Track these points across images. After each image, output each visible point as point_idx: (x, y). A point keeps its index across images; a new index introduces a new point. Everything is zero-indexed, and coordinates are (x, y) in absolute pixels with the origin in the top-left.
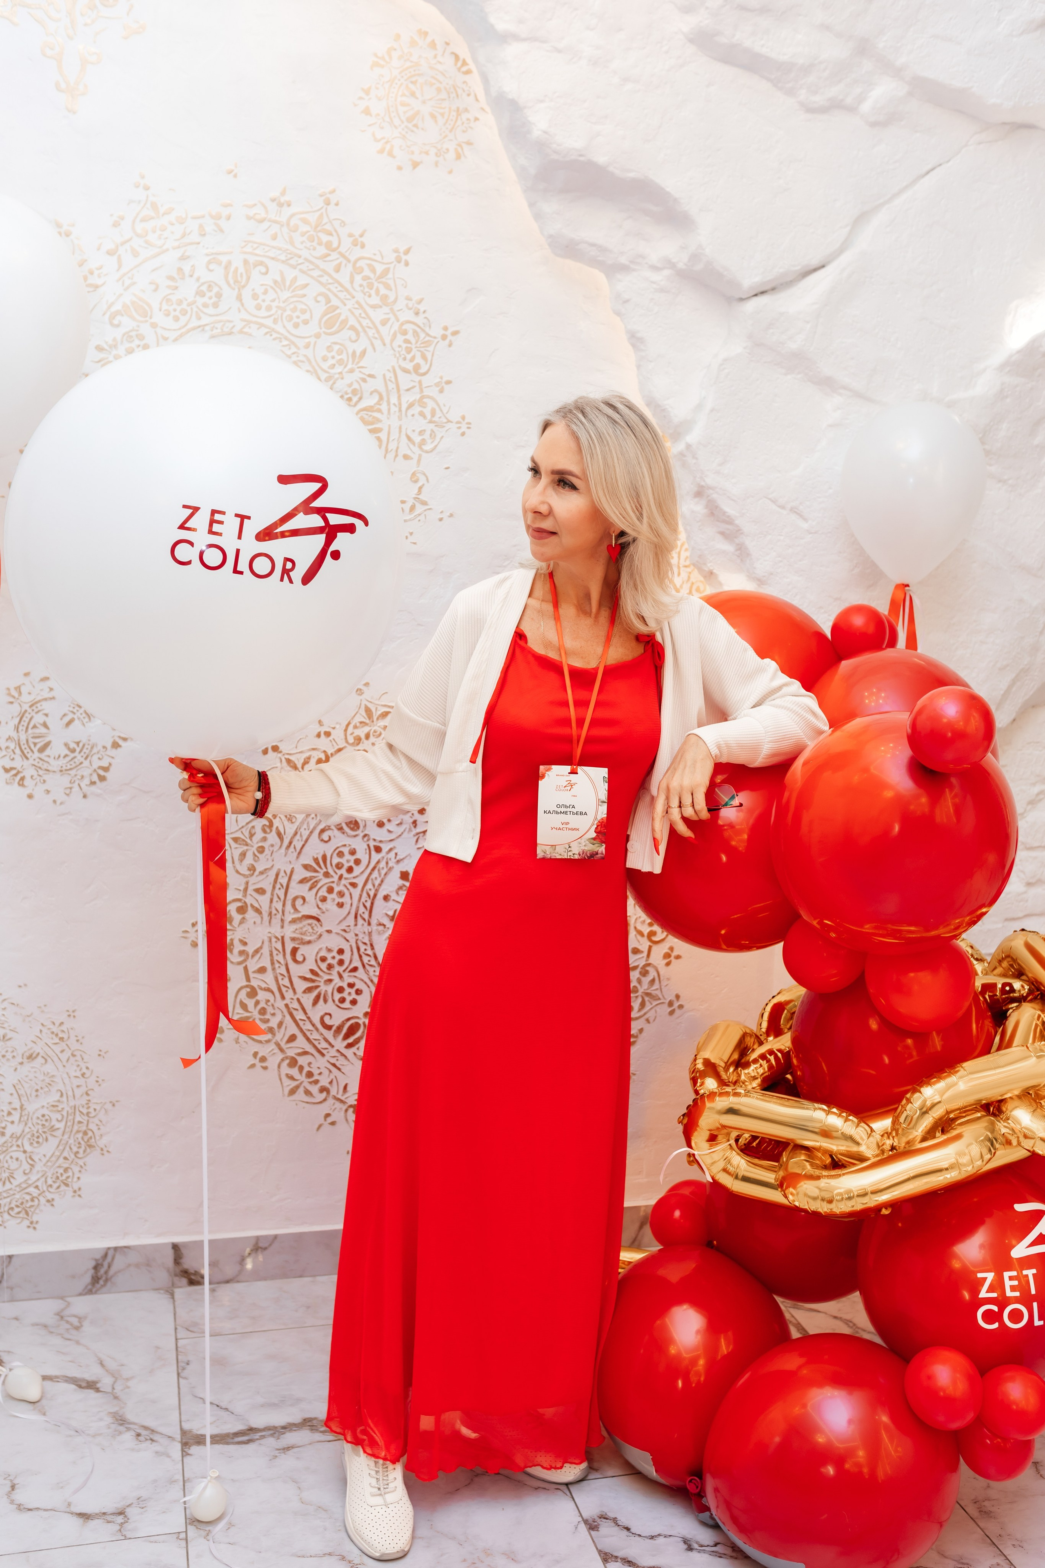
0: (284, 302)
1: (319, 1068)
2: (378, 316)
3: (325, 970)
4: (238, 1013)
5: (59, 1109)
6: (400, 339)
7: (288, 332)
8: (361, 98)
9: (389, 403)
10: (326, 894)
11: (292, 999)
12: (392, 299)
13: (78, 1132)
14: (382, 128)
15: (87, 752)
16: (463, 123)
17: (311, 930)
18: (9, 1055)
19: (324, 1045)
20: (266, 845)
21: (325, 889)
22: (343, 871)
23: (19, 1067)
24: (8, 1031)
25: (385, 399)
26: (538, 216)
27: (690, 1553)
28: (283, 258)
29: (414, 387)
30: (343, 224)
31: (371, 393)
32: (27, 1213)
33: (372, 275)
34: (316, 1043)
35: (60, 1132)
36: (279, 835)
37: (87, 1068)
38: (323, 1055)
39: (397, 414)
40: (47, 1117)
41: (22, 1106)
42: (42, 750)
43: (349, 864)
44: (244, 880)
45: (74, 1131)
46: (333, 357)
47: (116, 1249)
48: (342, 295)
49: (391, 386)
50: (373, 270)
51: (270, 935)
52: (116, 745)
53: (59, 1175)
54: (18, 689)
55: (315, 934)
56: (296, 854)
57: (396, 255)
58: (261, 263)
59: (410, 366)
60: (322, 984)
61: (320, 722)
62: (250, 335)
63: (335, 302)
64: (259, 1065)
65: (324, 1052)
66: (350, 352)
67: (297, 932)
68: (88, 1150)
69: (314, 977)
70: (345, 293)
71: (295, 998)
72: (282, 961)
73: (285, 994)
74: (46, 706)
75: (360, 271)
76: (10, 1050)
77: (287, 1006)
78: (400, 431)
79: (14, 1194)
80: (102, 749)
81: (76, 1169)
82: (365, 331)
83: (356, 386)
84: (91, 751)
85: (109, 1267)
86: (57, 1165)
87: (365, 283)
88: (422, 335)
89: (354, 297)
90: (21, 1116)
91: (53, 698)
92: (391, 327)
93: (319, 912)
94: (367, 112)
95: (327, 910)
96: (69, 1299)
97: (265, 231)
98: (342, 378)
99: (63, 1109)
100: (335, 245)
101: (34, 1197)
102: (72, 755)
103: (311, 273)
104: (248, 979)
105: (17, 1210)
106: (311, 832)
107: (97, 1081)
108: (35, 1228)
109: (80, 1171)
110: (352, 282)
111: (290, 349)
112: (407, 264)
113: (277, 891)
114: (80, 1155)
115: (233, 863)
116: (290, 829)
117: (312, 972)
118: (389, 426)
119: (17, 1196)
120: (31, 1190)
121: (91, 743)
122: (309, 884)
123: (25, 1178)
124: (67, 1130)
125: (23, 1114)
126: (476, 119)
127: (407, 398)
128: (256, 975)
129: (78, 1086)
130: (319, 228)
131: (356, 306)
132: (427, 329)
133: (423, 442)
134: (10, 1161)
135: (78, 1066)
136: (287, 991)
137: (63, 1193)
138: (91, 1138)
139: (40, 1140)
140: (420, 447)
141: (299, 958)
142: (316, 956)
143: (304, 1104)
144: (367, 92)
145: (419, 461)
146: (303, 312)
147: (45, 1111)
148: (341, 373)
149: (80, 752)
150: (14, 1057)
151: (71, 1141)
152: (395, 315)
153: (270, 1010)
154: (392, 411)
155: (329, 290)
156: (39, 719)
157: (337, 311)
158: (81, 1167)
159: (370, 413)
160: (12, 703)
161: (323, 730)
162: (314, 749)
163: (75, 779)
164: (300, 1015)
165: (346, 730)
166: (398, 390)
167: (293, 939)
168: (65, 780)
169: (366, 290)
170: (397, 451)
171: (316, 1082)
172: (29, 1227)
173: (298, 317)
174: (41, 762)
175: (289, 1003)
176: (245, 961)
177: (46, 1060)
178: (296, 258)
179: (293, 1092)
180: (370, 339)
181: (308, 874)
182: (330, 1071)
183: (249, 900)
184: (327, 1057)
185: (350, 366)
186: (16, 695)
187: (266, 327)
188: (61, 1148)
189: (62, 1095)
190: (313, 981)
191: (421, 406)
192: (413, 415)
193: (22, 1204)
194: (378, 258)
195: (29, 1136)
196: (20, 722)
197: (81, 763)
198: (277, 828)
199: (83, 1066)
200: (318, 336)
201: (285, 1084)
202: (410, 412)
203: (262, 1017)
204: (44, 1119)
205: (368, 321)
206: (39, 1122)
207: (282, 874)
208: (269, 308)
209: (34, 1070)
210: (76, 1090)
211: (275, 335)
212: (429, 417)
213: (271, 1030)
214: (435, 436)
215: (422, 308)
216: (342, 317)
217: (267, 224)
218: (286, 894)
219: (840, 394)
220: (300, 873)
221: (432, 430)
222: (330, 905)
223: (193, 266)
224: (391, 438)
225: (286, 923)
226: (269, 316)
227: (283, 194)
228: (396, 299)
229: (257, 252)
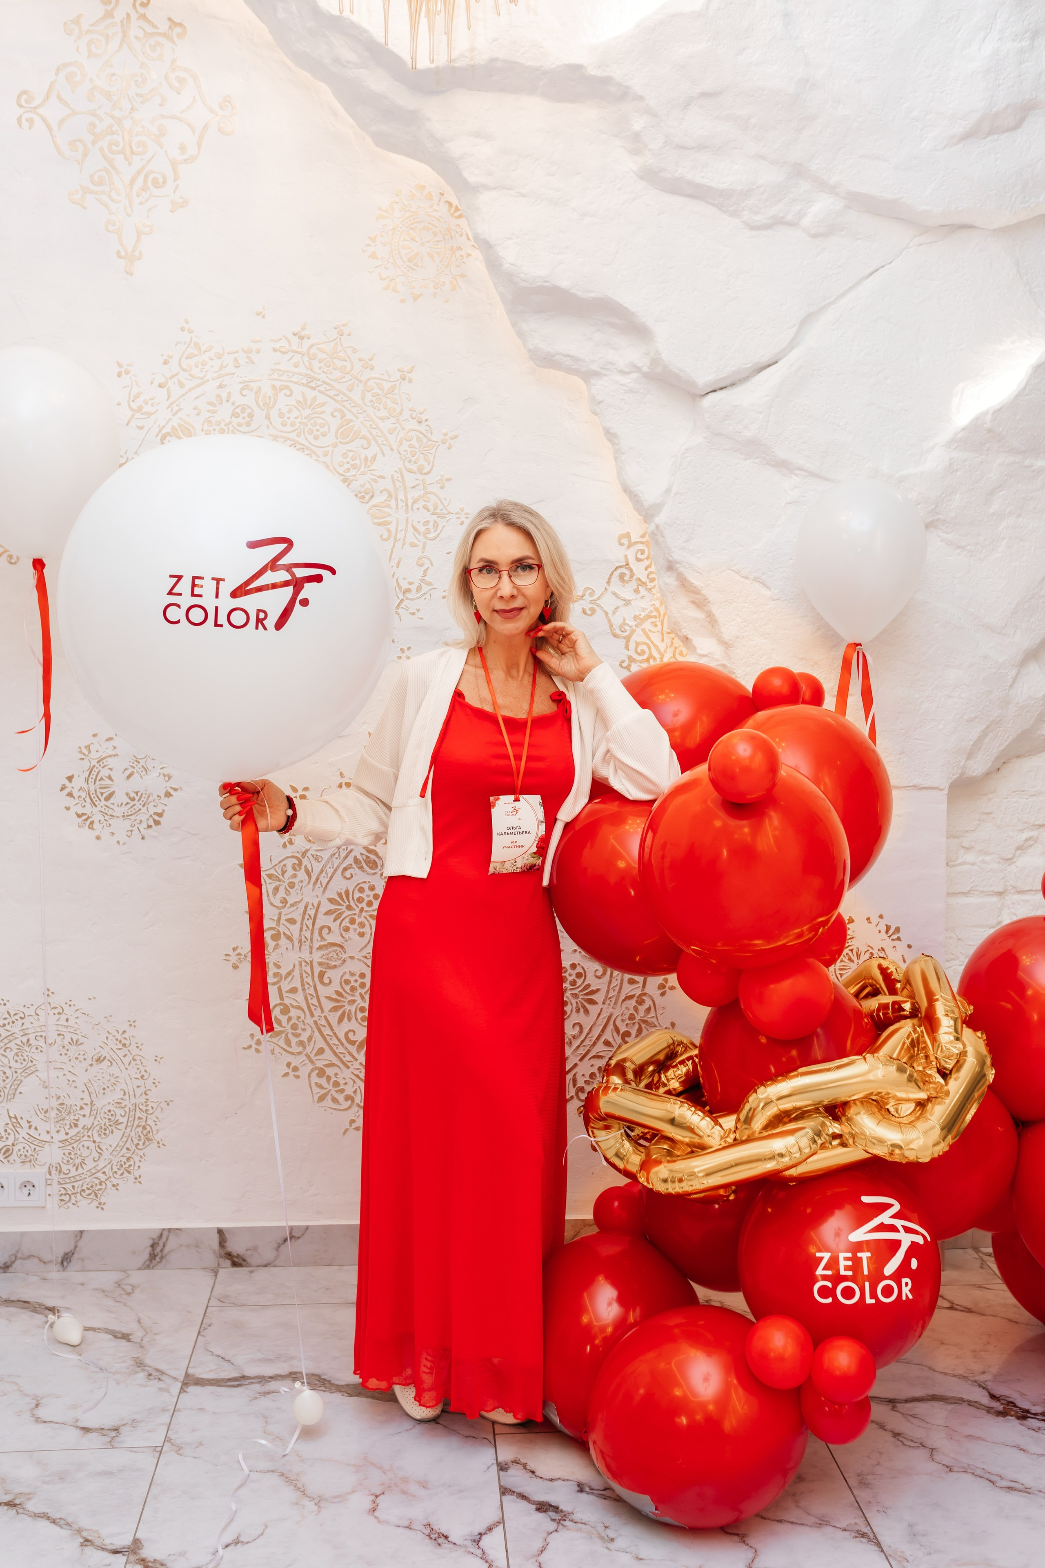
0: (306, 418)
1: (344, 1078)
2: (385, 426)
3: (349, 992)
5: (123, 1106)
6: (406, 444)
7: (310, 443)
8: (368, 245)
9: (397, 500)
10: (348, 925)
11: (320, 1016)
12: (398, 411)
13: (138, 1126)
14: (387, 268)
15: (145, 800)
16: (457, 260)
17: (335, 956)
18: (81, 1058)
19: (348, 1058)
20: (296, 881)
21: (347, 920)
22: (364, 905)
23: (89, 1068)
24: (80, 1037)
25: (394, 496)
26: (520, 334)
27: (580, 1494)
28: (304, 382)
29: (418, 485)
30: (355, 351)
31: (381, 492)
32: (97, 1196)
33: (380, 393)
34: (341, 1056)
35: (124, 1125)
36: (308, 872)
37: (146, 1071)
38: (348, 1067)
39: (404, 508)
40: (112, 1113)
41: (92, 1102)
42: (107, 799)
43: (369, 899)
44: (277, 911)
45: (135, 1126)
46: (348, 463)
47: (169, 1230)
48: (354, 410)
49: (399, 484)
50: (380, 387)
51: (300, 960)
52: (168, 795)
53: (123, 1163)
54: (88, 747)
55: (340, 959)
56: (322, 889)
57: (400, 374)
58: (287, 387)
59: (414, 467)
60: (346, 1004)
61: (341, 774)
63: (349, 416)
64: (291, 1074)
65: (349, 1064)
66: (363, 457)
67: (324, 957)
68: (147, 1143)
69: (339, 998)
70: (358, 408)
71: (322, 1015)
72: (311, 984)
73: (314, 1012)
74: (111, 762)
75: (370, 389)
76: (82, 1053)
77: (315, 1022)
78: (407, 522)
79: (85, 1178)
80: (157, 798)
81: (137, 1159)
82: (375, 440)
83: (368, 486)
84: (147, 800)
85: (164, 1246)
86: (121, 1154)
87: (374, 399)
88: (425, 440)
89: (365, 411)
90: (91, 1111)
91: (117, 755)
92: (398, 435)
93: (342, 940)
94: (373, 256)
95: (350, 939)
96: (129, 1272)
97: (289, 360)
98: (356, 480)
99: (126, 1105)
100: (348, 369)
101: (102, 1182)
102: (132, 803)
103: (328, 393)
104: (281, 998)
105: (88, 1192)
106: (335, 870)
107: (154, 1083)
108: (102, 1209)
109: (140, 1161)
110: (363, 399)
112: (410, 381)
113: (306, 921)
114: (140, 1147)
115: (268, 896)
116: (317, 867)
117: (338, 993)
118: (397, 519)
119: (88, 1180)
120: (100, 1175)
121: (147, 793)
122: (333, 916)
123: (95, 1164)
124: (129, 1124)
125: (93, 1109)
126: (469, 255)
127: (413, 494)
128: (288, 995)
129: (138, 1087)
130: (334, 356)
131: (367, 419)
132: (429, 435)
133: (428, 531)
134: (82, 1149)
135: (138, 1069)
136: (315, 1009)
137: (126, 1179)
138: (149, 1132)
139: (107, 1132)
141: (326, 981)
142: (341, 979)
143: (332, 1111)
144: (373, 240)
145: (424, 548)
146: (323, 426)
147: (111, 1108)
148: (354, 476)
149: (139, 801)
150: (85, 1059)
151: (133, 1134)
152: (401, 425)
153: (301, 1025)
154: (400, 506)
155: (344, 406)
156: (105, 773)
157: (351, 424)
158: (141, 1157)
159: (379, 509)
160: (83, 759)
161: (344, 781)
163: (135, 823)
164: (327, 1031)
166: (405, 487)
167: (320, 964)
168: (127, 824)
169: (376, 404)
170: (404, 540)
171: (342, 1091)
172: (98, 1207)
173: (318, 430)
174: (107, 809)
175: (317, 1020)
176: (278, 982)
177: (111, 1063)
178: (315, 381)
179: (321, 1099)
180: (378, 445)
181: (333, 907)
182: (354, 1082)
183: (282, 929)
184: (351, 1069)
186: (86, 752)
187: (291, 439)
188: (124, 1139)
189: (125, 1094)
190: (337, 1001)
191: (425, 501)
192: (418, 509)
193: (92, 1186)
194: (386, 377)
195: (98, 1128)
196: (89, 776)
197: (140, 810)
198: (306, 867)
199: (142, 1069)
200: (335, 445)
201: (315, 1092)
202: (416, 506)
203: (294, 1032)
204: (110, 1114)
205: (377, 431)
206: (106, 1116)
207: (310, 906)
208: (293, 425)
209: (102, 1071)
210: (136, 1089)
211: (298, 446)
212: (432, 510)
213: (301, 1043)
214: (438, 525)
215: (424, 417)
216: (355, 429)
217: (290, 355)
218: (314, 924)
219: (797, 475)
220: (326, 906)
221: (435, 521)
222: (352, 935)
223: (229, 393)
224: (399, 529)
225: (314, 950)
226: (294, 431)
227: (303, 329)
228: (402, 411)
229: (282, 378)
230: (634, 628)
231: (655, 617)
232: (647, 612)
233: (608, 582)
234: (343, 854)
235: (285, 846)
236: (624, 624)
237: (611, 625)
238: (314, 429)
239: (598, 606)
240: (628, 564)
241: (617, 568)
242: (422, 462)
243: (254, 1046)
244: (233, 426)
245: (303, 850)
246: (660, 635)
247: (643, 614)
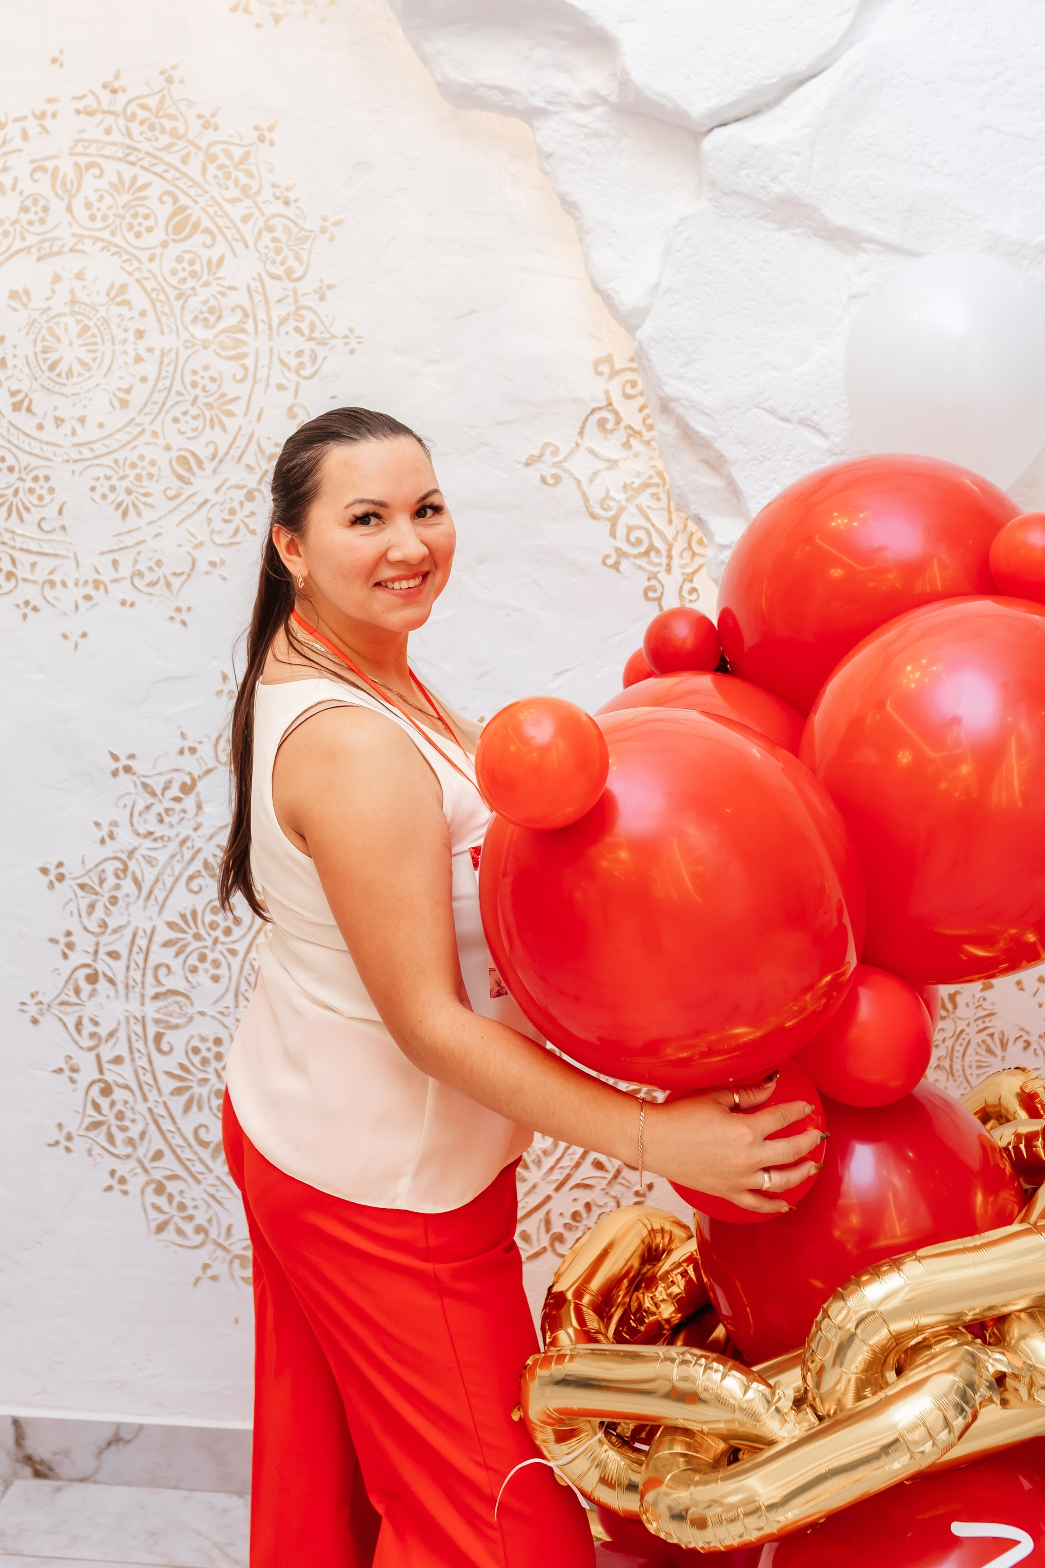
0: (123, 207)
1: (193, 1199)
2: (236, 212)
4: (90, 1116)
6: (267, 237)
7: (129, 243)
9: (255, 322)
10: (197, 963)
11: (157, 1102)
12: (255, 188)
17: (178, 1011)
19: (200, 1168)
20: (119, 895)
21: (195, 956)
22: (219, 933)
25: (251, 315)
26: (425, 59)
28: (120, 155)
29: (286, 297)
30: (190, 104)
31: (233, 310)
33: (228, 162)
34: (190, 1164)
36: (136, 882)
38: (199, 1182)
39: (267, 332)
43: (226, 922)
48: (191, 192)
49: (258, 298)
50: (228, 154)
51: (127, 1014)
55: (185, 1015)
56: (157, 908)
57: (257, 133)
58: (96, 165)
59: (279, 271)
61: (183, 735)
62: (82, 252)
63: (184, 200)
64: (117, 1187)
65: (200, 1177)
66: (205, 261)
67: (161, 1011)
69: (184, 1073)
70: (196, 189)
71: (160, 1100)
72: (143, 1050)
73: (148, 1095)
75: (213, 158)
77: (150, 1110)
78: (271, 355)
82: (222, 233)
83: (213, 302)
87: (220, 174)
88: (295, 230)
89: (206, 192)
92: (255, 224)
93: (187, 986)
95: (199, 985)
97: (98, 125)
98: (196, 295)
100: (181, 131)
103: (154, 168)
104: (101, 1071)
106: (177, 880)
110: (204, 174)
111: (131, 264)
112: (272, 144)
113: (134, 956)
115: (80, 916)
116: (149, 875)
117: (182, 1067)
118: (257, 349)
122: (173, 950)
127: (278, 312)
128: (109, 1067)
130: (161, 113)
131: (211, 202)
132: (301, 222)
133: (302, 365)
136: (149, 1090)
140: (297, 373)
141: (165, 1047)
142: (187, 1044)
143: (175, 1248)
145: (297, 390)
146: (146, 217)
148: (193, 288)
152: (259, 209)
153: (129, 1114)
154: (260, 330)
155: (177, 186)
157: (188, 212)
159: (232, 335)
161: (187, 744)
162: (176, 770)
164: (167, 1125)
165: (216, 745)
166: (267, 302)
167: (157, 1021)
169: (223, 181)
170: (268, 380)
171: (191, 1218)
173: (140, 224)
175: (153, 1107)
176: (96, 1047)
178: (135, 153)
179: (161, 1228)
180: (227, 241)
181: (174, 935)
182: (209, 1205)
183: (100, 967)
184: (204, 1185)
185: (205, 278)
187: (101, 240)
190: (183, 1079)
191: (297, 320)
192: (287, 333)
194: (236, 140)
198: (133, 873)
200: (164, 244)
201: (151, 1217)
202: (283, 329)
203: (119, 1123)
205: (226, 220)
207: (140, 933)
208: (105, 218)
211: (114, 249)
212: (307, 331)
213: (130, 1142)
214: (316, 356)
215: (292, 196)
216: (194, 219)
217: (99, 117)
218: (146, 960)
219: (865, 250)
220: (164, 934)
221: (312, 350)
222: (202, 978)
223: (16, 180)
224: (260, 364)
225: (147, 1000)
226: (106, 228)
227: (117, 76)
228: (260, 188)
229: (89, 151)
230: (624, 503)
231: (657, 485)
232: (644, 478)
233: (581, 434)
234: (188, 855)
235: (103, 841)
236: (607, 497)
237: (586, 500)
238: (135, 222)
239: (565, 470)
240: (610, 404)
241: (593, 411)
242: (292, 262)
243: (64, 1143)
244: (22, 226)
245: (130, 848)
246: (666, 514)
247: (638, 482)
